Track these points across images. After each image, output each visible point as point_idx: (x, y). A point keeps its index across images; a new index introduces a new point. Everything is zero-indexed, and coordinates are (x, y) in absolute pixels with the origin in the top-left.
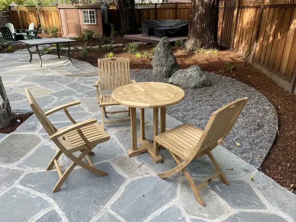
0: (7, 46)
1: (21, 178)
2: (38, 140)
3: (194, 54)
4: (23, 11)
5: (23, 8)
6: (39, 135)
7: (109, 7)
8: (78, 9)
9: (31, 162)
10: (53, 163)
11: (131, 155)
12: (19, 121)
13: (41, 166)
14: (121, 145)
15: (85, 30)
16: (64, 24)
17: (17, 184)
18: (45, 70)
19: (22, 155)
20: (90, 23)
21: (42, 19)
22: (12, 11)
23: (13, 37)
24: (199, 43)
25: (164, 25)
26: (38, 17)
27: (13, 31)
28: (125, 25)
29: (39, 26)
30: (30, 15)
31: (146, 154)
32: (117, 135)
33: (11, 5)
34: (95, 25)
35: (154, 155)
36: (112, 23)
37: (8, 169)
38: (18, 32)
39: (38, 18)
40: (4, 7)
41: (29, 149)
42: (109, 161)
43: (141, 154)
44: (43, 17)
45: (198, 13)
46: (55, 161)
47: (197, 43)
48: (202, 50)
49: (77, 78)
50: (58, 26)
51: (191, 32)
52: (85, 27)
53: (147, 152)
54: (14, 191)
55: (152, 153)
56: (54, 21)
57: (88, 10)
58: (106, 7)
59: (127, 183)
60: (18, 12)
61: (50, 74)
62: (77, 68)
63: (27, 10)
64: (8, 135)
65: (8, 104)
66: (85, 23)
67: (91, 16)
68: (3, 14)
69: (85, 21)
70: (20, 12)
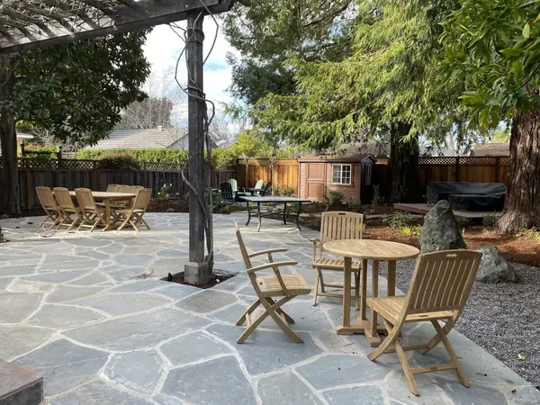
0: (224, 205)
1: (208, 326)
2: (233, 299)
3: (514, 239)
4: (253, 166)
5: (254, 161)
6: (237, 296)
7: (375, 162)
8: (326, 163)
9: (221, 316)
10: (244, 318)
11: (340, 332)
12: (218, 280)
13: (231, 321)
14: (331, 322)
15: (331, 192)
16: (303, 183)
17: (203, 330)
18: (263, 235)
19: (215, 308)
20: (341, 183)
21: (275, 176)
22: (240, 165)
23: (234, 196)
24: (524, 220)
25: (469, 191)
26: (270, 172)
27: (235, 188)
28: (399, 188)
29: (270, 184)
30: (261, 171)
31: (362, 336)
32: (330, 312)
33: (240, 157)
34: (348, 186)
35: (371, 336)
36: (376, 185)
37: (198, 317)
38: (241, 190)
39: (270, 175)
40: (231, 159)
41: (224, 305)
42: (310, 332)
43: (355, 334)
44: (276, 174)
45: (522, 171)
46: (247, 315)
47: (520, 219)
48: (530, 232)
49: (301, 248)
50: (295, 186)
51: (510, 200)
52: (334, 189)
53: (363, 334)
54: (199, 334)
55: (369, 333)
56: (290, 180)
57: (342, 165)
58: (370, 161)
59: (323, 355)
60: (247, 166)
61: (268, 240)
62: (305, 237)
63: (258, 164)
64: (203, 290)
65: (212, 258)
66: (335, 183)
67: (344, 174)
68: (228, 168)
69: (335, 180)
70: (249, 166)
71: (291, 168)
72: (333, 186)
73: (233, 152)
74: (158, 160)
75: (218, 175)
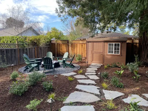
4: (58, 44)
5: (59, 41)
8: (105, 42)
16: (89, 54)
20: (113, 54)
22: (52, 43)
30: (63, 46)
33: (52, 40)
36: (136, 55)
39: (67, 48)
40: (48, 40)
44: (71, 48)
52: (109, 57)
57: (114, 43)
60: (56, 44)
63: (61, 43)
66: (109, 54)
68: (46, 45)
69: (109, 52)
70: (57, 44)
71: (78, 45)
72: (108, 55)
73: (49, 37)
74: (11, 42)
75: (41, 49)
